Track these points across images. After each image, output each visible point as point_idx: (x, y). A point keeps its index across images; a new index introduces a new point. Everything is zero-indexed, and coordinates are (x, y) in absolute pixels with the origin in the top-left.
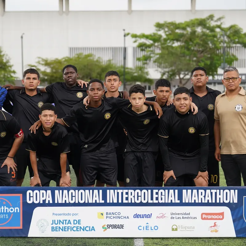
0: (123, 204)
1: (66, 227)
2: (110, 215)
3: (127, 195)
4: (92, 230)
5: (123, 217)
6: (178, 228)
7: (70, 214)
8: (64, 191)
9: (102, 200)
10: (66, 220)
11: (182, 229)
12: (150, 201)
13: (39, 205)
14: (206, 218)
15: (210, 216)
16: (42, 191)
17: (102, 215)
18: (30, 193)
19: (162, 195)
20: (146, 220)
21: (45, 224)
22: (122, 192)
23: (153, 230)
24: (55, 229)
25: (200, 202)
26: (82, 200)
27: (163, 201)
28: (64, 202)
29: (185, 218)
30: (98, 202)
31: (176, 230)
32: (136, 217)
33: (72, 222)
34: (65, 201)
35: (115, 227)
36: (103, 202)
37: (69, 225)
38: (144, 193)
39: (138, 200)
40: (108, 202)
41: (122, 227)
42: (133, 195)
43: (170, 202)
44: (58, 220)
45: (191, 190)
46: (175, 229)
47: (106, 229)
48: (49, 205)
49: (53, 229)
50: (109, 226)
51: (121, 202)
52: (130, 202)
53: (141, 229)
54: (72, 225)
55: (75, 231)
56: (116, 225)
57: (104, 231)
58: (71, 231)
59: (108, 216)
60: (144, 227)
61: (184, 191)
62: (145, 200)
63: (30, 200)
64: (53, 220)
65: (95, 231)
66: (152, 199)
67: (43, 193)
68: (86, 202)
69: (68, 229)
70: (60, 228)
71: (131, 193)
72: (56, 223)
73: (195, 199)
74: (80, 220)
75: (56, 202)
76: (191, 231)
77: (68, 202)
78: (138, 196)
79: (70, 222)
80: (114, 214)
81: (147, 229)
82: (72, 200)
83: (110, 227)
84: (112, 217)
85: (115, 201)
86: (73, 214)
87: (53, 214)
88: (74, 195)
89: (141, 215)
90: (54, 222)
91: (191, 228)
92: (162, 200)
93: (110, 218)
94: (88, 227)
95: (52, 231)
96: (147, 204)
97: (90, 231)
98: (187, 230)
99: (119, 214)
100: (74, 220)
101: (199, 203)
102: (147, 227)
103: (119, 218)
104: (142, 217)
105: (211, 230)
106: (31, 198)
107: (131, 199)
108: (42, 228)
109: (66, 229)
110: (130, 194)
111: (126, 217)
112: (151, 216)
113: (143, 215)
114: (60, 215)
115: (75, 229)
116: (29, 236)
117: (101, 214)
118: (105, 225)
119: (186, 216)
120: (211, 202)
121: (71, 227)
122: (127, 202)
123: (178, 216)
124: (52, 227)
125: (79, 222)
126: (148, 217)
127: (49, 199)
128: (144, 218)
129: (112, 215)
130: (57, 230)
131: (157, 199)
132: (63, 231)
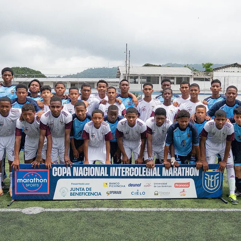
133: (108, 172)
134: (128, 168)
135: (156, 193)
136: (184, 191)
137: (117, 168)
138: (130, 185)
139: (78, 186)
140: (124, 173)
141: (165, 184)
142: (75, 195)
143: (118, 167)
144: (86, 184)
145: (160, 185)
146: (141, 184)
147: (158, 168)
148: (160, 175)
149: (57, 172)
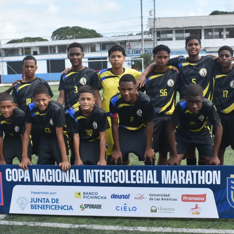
133: (81, 177)
134: (109, 171)
135: (154, 209)
136: (196, 207)
137: (92, 170)
138: (114, 196)
139: (40, 196)
140: (104, 179)
141: (167, 196)
143: (94, 169)
144: (51, 193)
145: (158, 197)
146: (129, 195)
147: (155, 172)
148: (158, 182)
149: (11, 175)
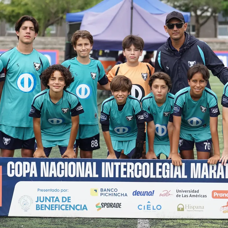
0: (120, 179)
1: (53, 205)
2: (105, 192)
3: (126, 169)
4: (84, 209)
5: (120, 195)
6: (185, 208)
7: (58, 191)
8: (51, 162)
9: (96, 174)
10: (53, 197)
11: (189, 209)
12: (152, 176)
13: (22, 179)
14: (218, 196)
15: (222, 194)
16: (25, 163)
17: (96, 192)
18: (11, 165)
19: (166, 169)
20: (146, 198)
21: (29, 201)
22: (119, 165)
23: (155, 209)
24: (40, 207)
25: (211, 177)
26: (72, 173)
27: (168, 176)
28: (51, 176)
29: (194, 196)
30: (91, 176)
31: (183, 210)
32: (135, 195)
33: (60, 199)
34: (53, 174)
35: (110, 205)
36: (97, 176)
37: (57, 203)
38: (146, 166)
39: (138, 174)
40: (102, 177)
41: (118, 205)
42: (132, 168)
43: (175, 177)
44: (44, 197)
45: (200, 164)
46: (181, 209)
47: (100, 208)
48: (34, 179)
49: (38, 208)
50: (103, 205)
51: (118, 177)
52: (128, 176)
53: (141, 209)
54: (61, 203)
55: (64, 210)
56: (112, 204)
57: (98, 210)
58: (59, 209)
59: (103, 192)
60: (144, 206)
61: (193, 165)
62: (146, 174)
63: (11, 173)
64: (38, 197)
65: (87, 210)
66: (155, 173)
67: (26, 165)
68: (78, 176)
69: (56, 207)
70: (46, 206)
71: (131, 166)
72: (42, 200)
73: (205, 174)
74: (70, 197)
75: (42, 176)
76: (200, 211)
77: (56, 176)
78: (138, 170)
79: (58, 199)
80: (110, 191)
81: (149, 208)
82: (61, 173)
83: (105, 205)
84: (108, 195)
85: (112, 176)
86: (62, 191)
87: (38, 190)
88: (63, 168)
89: (141, 192)
90: (39, 199)
91: (200, 208)
92: (166, 174)
93: (105, 195)
94: (79, 205)
95: (37, 209)
96: (149, 180)
97: (81, 210)
98: (195, 211)
99: (116, 190)
100: (63, 197)
101: (209, 178)
102: (149, 206)
103: (116, 196)
104: (143, 195)
105: (223, 210)
106: (13, 171)
107: (130, 173)
108: (25, 206)
109: (53, 207)
110: (128, 167)
111: (123, 195)
112: (153, 194)
113: (143, 192)
114: (46, 190)
115: (64, 207)
116: (9, 216)
117: (95, 190)
118: (99, 204)
119: (195, 194)
120: (224, 178)
121: (59, 205)
122: (125, 176)
123: (184, 194)
124: (37, 205)
125: (68, 199)
126: (150, 194)
127: (34, 172)
128: (145, 195)
129: (107, 192)
130: (43, 208)
131: (161, 173)
132: (49, 210)
142: (44, 208)
